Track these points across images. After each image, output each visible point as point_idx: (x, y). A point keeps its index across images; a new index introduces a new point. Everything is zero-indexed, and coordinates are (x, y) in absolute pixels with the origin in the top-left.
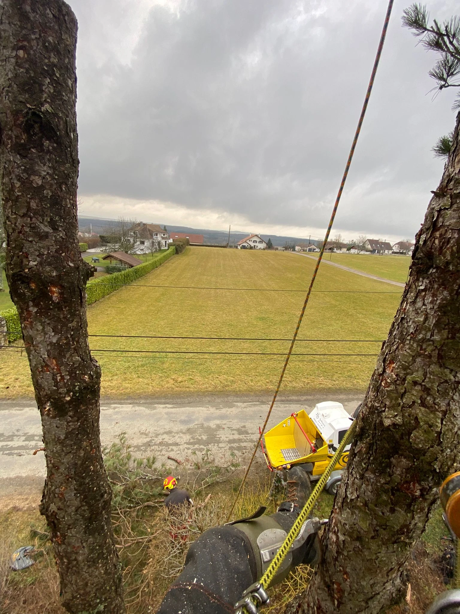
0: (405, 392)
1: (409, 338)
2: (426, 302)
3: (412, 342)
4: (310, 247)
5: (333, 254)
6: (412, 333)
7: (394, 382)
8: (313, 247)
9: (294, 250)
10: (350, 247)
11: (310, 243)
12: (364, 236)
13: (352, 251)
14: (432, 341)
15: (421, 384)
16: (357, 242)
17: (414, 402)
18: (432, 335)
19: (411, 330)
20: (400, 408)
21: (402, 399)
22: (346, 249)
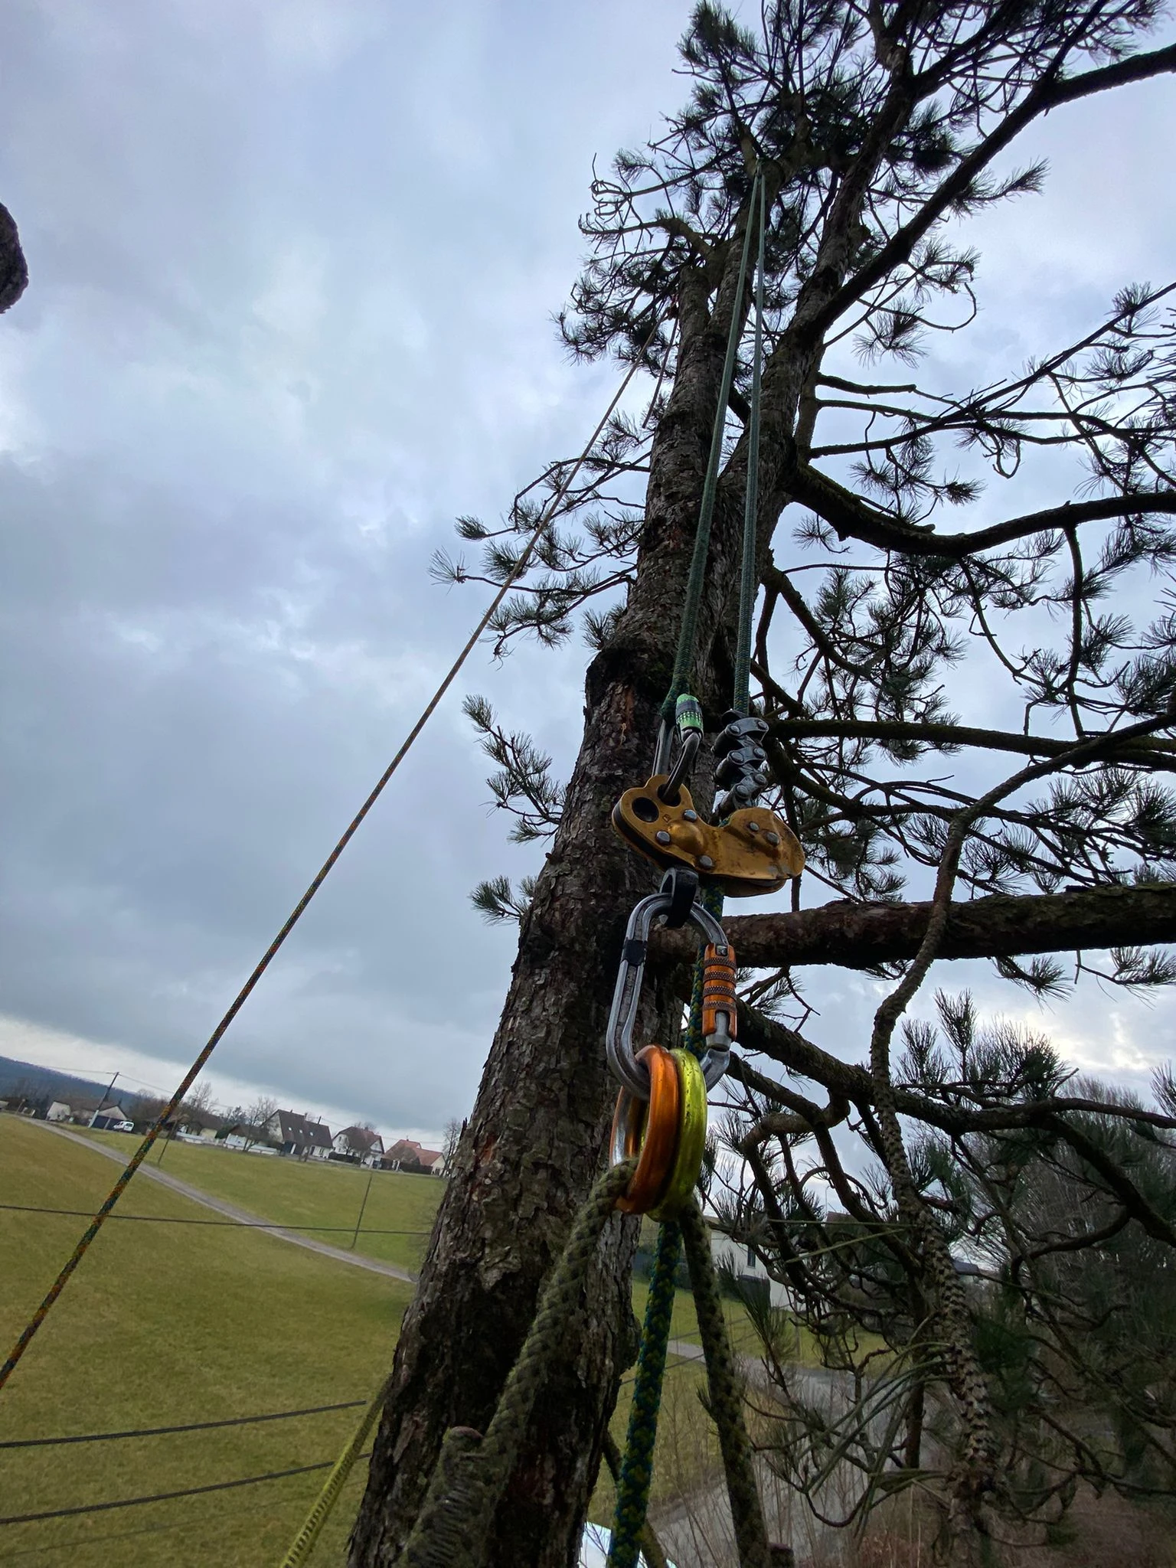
0: (520, 1195)
1: (522, 1076)
2: (547, 1004)
3: (528, 1081)
4: (104, 1113)
5: (171, 1143)
6: (527, 1065)
7: (500, 1181)
8: (116, 1112)
9: (42, 1115)
10: (228, 1127)
11: (106, 1099)
12: (272, 1099)
13: (233, 1141)
14: (558, 1071)
15: (546, 1166)
16: (248, 1115)
17: (537, 1209)
18: (558, 1062)
19: (527, 1060)
20: (514, 1232)
21: (516, 1210)
22: (214, 1133)
